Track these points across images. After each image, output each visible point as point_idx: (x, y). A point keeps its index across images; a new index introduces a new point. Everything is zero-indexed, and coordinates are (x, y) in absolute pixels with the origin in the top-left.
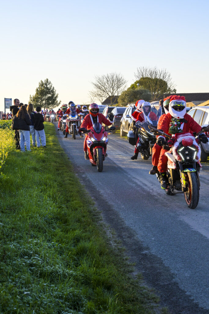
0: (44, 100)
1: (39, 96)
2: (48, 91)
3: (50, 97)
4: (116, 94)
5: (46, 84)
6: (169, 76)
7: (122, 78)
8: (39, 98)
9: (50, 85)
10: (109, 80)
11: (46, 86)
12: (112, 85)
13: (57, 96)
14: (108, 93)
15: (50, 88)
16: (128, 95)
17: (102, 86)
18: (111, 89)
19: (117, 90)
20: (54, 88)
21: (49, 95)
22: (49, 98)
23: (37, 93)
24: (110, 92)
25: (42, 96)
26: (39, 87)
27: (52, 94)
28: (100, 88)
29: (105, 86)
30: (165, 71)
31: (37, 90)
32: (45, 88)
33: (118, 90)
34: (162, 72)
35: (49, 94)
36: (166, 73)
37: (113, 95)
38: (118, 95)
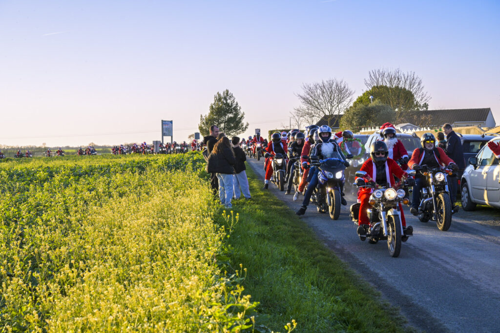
0: (222, 123)
1: (215, 117)
2: (229, 109)
3: (231, 117)
4: (336, 113)
5: (225, 98)
6: (419, 84)
7: (346, 88)
8: (214, 119)
9: (232, 99)
10: (325, 91)
11: (225, 102)
12: (331, 99)
13: (242, 116)
14: (323, 112)
15: (232, 104)
16: (357, 115)
17: (315, 101)
18: (329, 104)
19: (338, 106)
20: (237, 104)
21: (231, 115)
22: (230, 120)
23: (212, 113)
24: (326, 110)
25: (219, 116)
26: (215, 104)
27: (234, 113)
28: (311, 104)
29: (319, 101)
30: (412, 75)
31: (212, 108)
32: (224, 105)
33: (340, 106)
34: (408, 77)
35: (230, 113)
36: (415, 78)
37: (332, 115)
38: (340, 114)
